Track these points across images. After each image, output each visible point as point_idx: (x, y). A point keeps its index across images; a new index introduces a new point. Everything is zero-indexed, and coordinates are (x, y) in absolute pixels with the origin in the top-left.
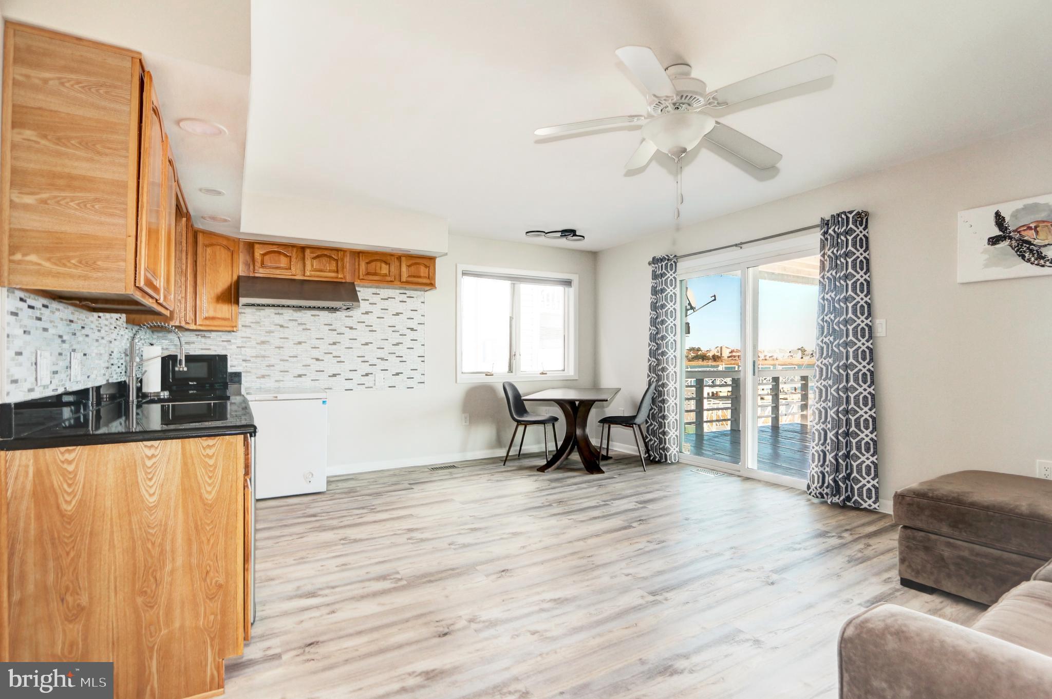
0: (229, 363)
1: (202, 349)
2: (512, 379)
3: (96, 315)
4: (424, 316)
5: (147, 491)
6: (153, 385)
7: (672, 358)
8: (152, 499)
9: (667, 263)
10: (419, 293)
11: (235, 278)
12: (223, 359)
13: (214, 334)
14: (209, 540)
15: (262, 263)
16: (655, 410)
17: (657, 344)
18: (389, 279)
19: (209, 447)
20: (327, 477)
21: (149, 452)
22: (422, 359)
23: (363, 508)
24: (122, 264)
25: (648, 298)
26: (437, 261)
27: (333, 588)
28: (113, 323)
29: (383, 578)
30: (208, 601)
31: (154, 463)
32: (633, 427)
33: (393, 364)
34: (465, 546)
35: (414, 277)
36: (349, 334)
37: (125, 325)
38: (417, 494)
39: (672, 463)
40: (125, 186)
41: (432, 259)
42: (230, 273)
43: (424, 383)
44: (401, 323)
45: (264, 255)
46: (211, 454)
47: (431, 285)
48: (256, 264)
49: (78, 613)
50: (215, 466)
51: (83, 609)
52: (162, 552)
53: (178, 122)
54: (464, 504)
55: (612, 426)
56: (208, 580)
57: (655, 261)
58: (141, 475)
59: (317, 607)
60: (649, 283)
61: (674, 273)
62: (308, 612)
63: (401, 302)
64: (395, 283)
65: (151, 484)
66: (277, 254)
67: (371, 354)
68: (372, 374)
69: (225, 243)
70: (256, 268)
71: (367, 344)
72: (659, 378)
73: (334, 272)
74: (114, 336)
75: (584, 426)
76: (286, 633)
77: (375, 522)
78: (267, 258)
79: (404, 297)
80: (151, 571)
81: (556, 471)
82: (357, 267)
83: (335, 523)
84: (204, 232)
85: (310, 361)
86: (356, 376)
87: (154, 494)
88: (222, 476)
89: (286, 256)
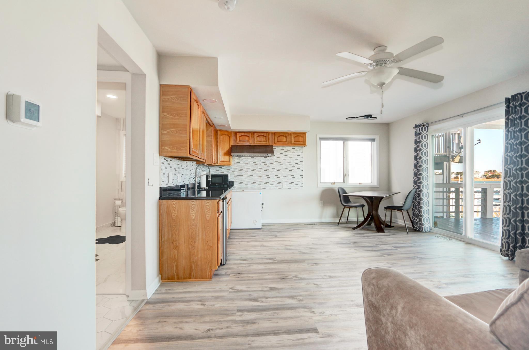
0: (229, 178)
1: (221, 173)
2: (343, 186)
3: (186, 162)
4: (303, 158)
5: (192, 215)
6: (204, 185)
7: (426, 177)
8: (193, 217)
9: (422, 127)
10: (300, 148)
11: (231, 146)
12: (227, 176)
13: (225, 167)
14: (208, 232)
15: (240, 140)
16: (416, 204)
17: (417, 169)
18: (286, 143)
19: (208, 203)
20: (262, 224)
21: (193, 203)
22: (302, 177)
23: (272, 236)
24: (186, 148)
25: (413, 146)
26: (307, 134)
27: (252, 259)
28: (191, 164)
29: (270, 259)
30: (207, 250)
31: (194, 207)
32: (402, 211)
33: (290, 179)
34: (304, 253)
35: (297, 141)
36: (272, 166)
37: (196, 165)
38: (296, 233)
39: (426, 232)
40: (186, 125)
41: (304, 133)
42: (229, 144)
43: (303, 187)
44: (293, 161)
45: (240, 137)
46: (208, 205)
47: (304, 145)
48: (238, 140)
49: (176, 247)
50: (209, 209)
51: (177, 246)
52: (196, 233)
53: (203, 100)
54: (312, 239)
55: (393, 210)
56: (208, 244)
57: (416, 126)
58: (191, 210)
59: (245, 264)
60: (413, 138)
61: (427, 132)
62: (241, 265)
63: (293, 152)
64: (289, 144)
65: (193, 212)
66: (244, 136)
67: (281, 174)
68: (281, 183)
69: (227, 133)
70: (238, 142)
71: (279, 170)
72: (419, 187)
73: (265, 141)
74: (192, 168)
75: (377, 210)
76: (233, 269)
77: (275, 241)
78: (241, 138)
79: (294, 150)
80: (193, 238)
81: (362, 230)
82: (274, 139)
83: (261, 240)
84: (220, 130)
85: (257, 177)
86: (275, 184)
87: (194, 215)
88: (211, 212)
89: (248, 136)
